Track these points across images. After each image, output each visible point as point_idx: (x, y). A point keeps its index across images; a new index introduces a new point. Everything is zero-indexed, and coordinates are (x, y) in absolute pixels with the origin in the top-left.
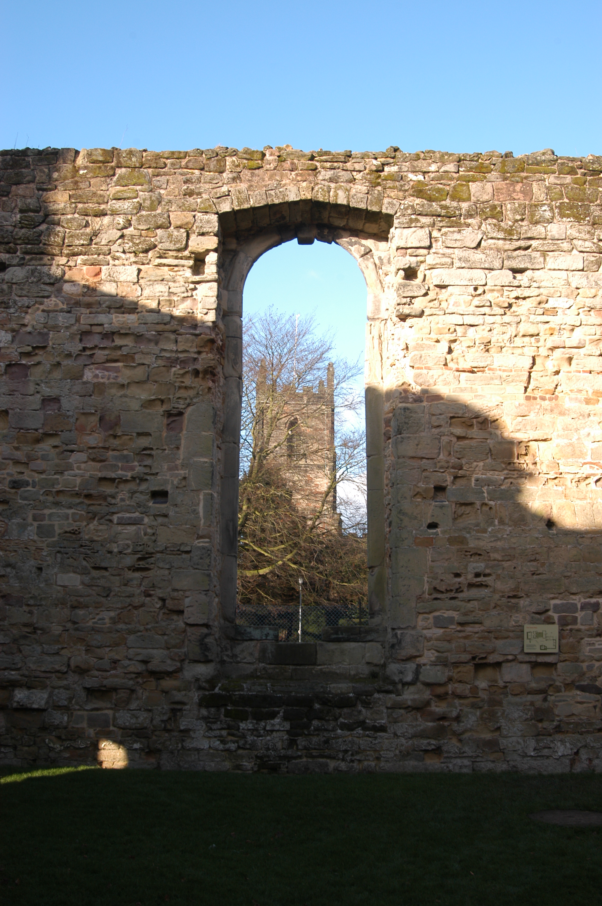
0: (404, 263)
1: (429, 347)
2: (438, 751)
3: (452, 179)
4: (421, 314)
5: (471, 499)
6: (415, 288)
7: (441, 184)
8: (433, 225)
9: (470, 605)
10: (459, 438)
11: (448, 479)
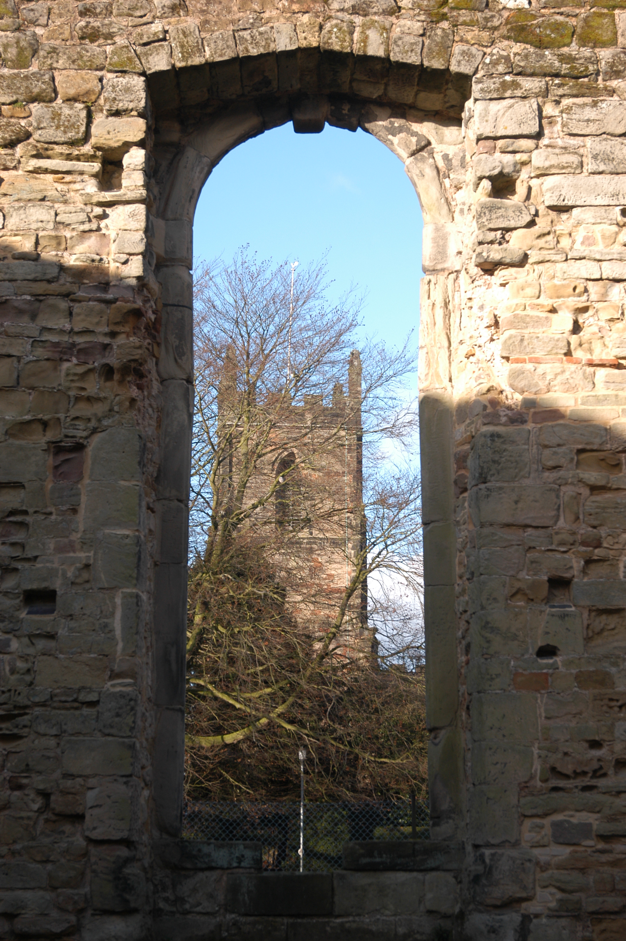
0: (490, 165)
1: (537, 321)
6: (511, 213)
7: (561, 14)
8: (546, 93)
11: (575, 565)
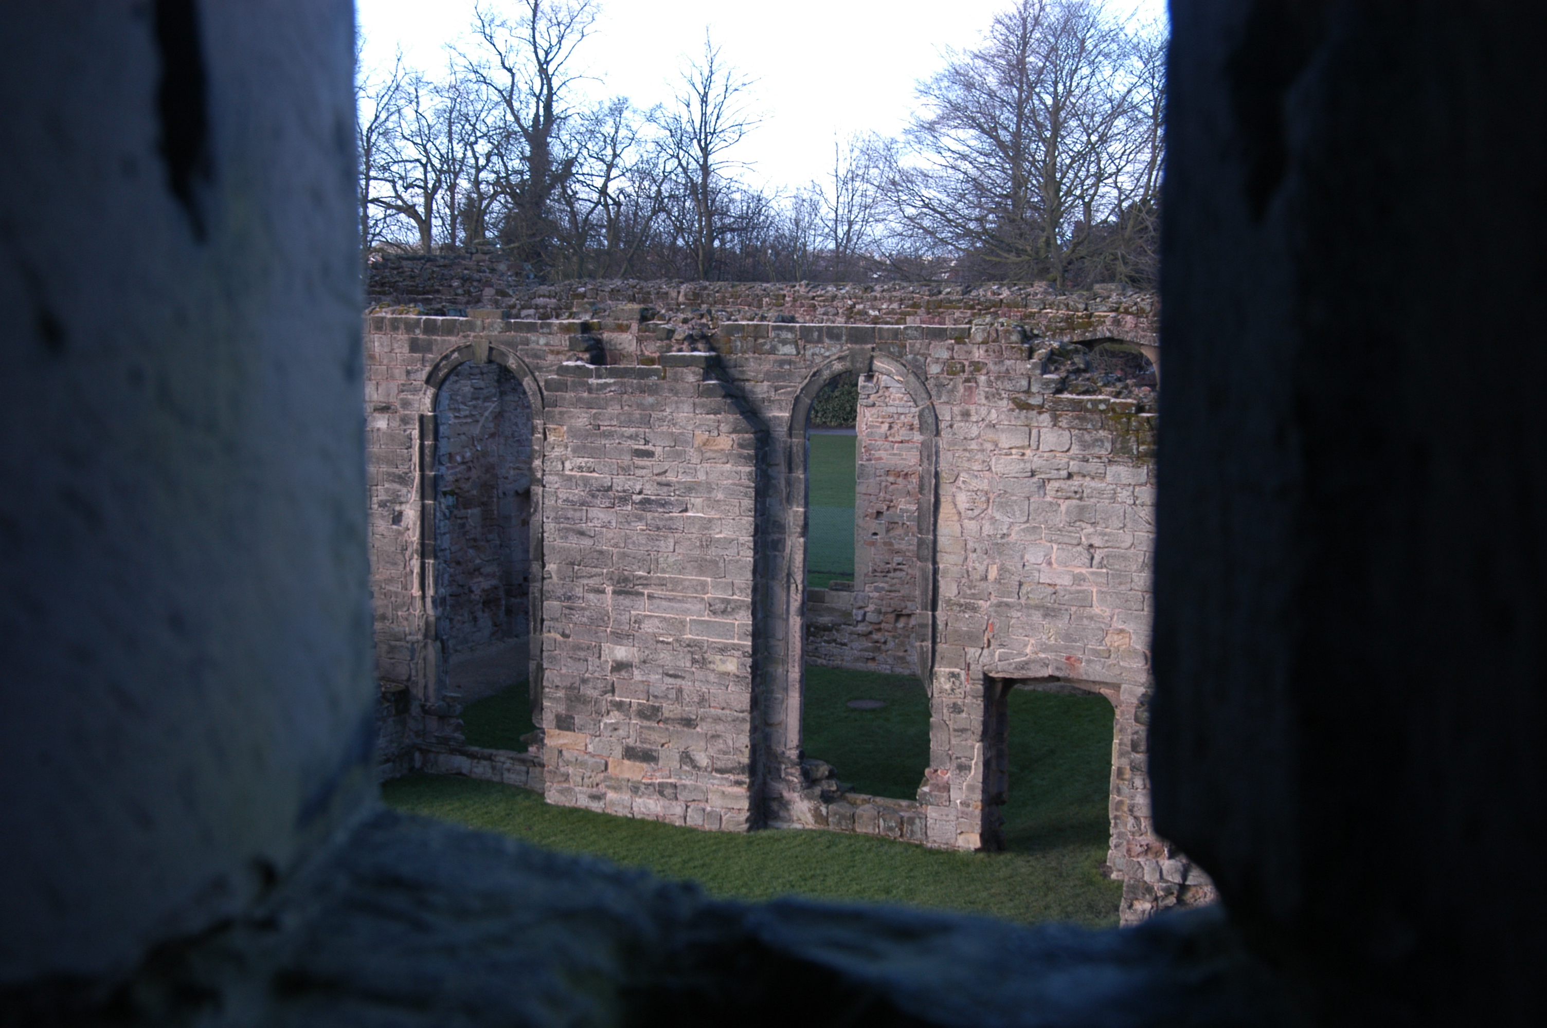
2: (873, 659)
3: (895, 314)
4: (874, 405)
5: (896, 520)
9: (894, 581)
10: (892, 484)
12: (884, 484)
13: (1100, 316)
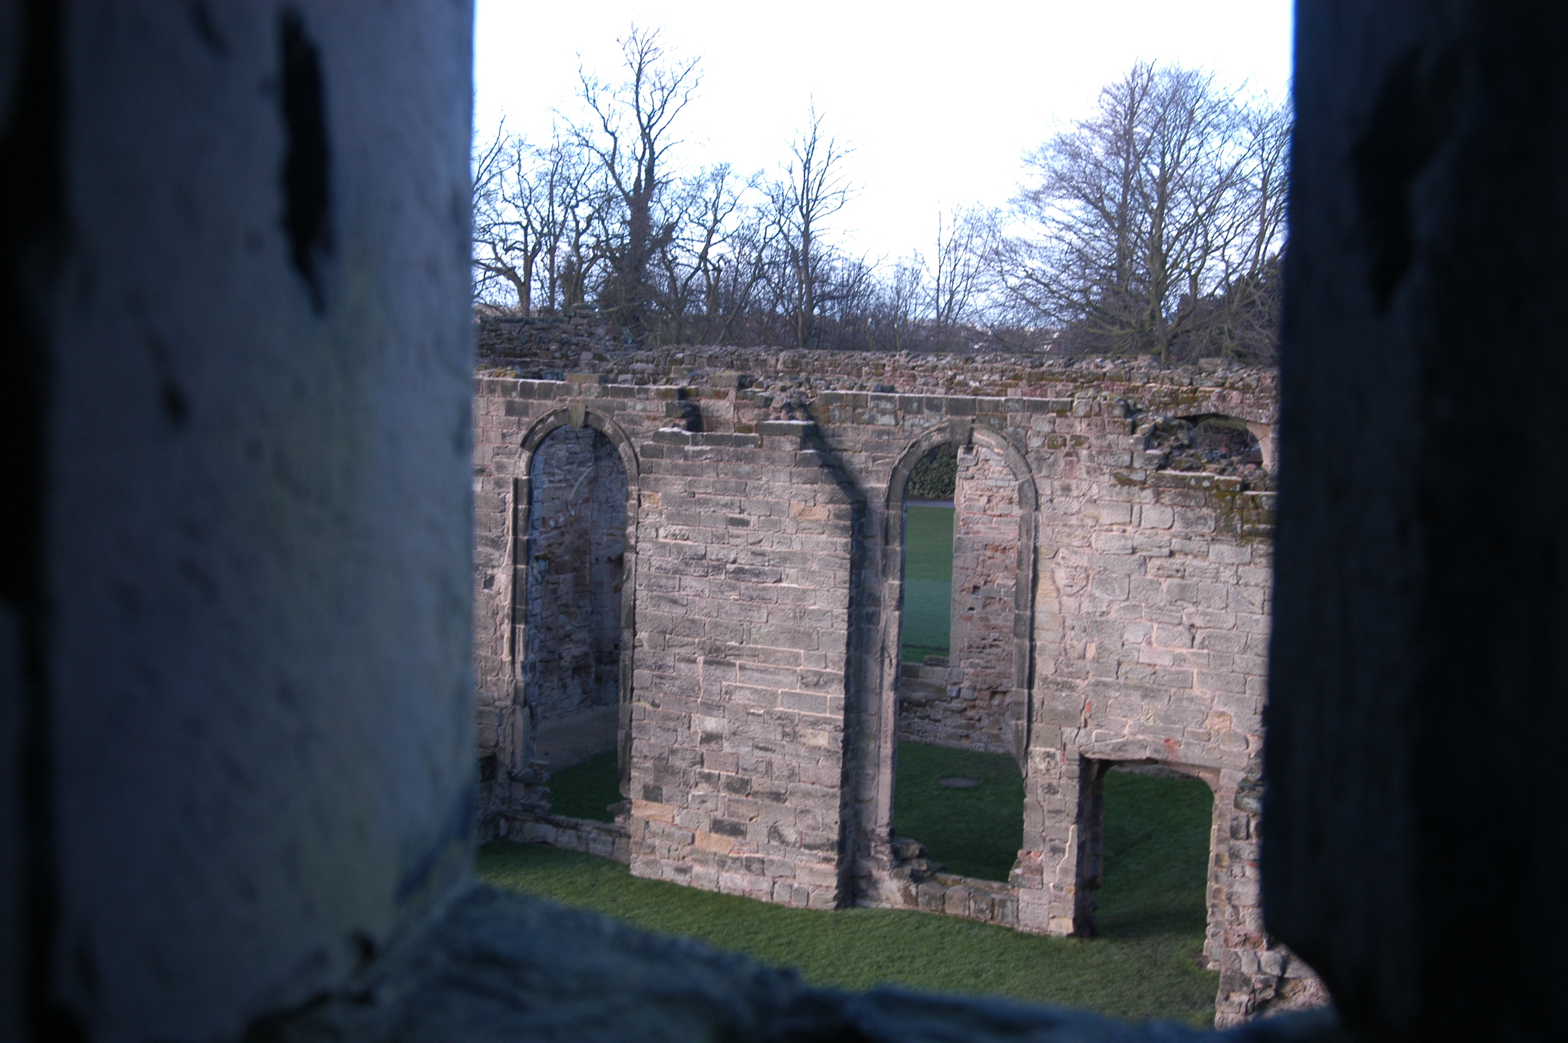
2: (967, 736)
3: (997, 385)
4: (973, 478)
5: (993, 595)
9: (990, 657)
10: (990, 558)
12: (981, 558)
13: (1205, 392)
